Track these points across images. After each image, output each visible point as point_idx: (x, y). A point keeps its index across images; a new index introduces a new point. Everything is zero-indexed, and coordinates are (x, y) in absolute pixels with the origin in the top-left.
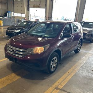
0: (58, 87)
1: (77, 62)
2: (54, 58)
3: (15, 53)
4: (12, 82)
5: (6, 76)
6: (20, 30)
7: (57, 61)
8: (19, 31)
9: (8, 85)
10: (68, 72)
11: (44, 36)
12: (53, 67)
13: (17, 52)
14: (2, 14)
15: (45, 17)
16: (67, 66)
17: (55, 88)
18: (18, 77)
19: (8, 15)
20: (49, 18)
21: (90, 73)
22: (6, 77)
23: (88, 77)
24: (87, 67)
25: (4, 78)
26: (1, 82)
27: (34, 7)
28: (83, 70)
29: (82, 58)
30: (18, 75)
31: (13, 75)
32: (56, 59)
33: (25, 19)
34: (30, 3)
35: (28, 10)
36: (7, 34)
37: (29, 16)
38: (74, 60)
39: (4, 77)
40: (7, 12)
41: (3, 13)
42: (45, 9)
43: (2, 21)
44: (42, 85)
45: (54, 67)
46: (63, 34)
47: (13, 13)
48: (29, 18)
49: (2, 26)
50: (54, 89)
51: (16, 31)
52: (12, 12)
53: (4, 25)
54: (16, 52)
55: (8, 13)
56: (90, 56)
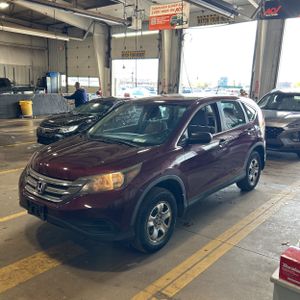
0: (164, 292)
1: (241, 219)
2: (158, 206)
3: (45, 193)
4: (32, 276)
5: (20, 259)
6: (76, 127)
7: (169, 214)
8: (73, 129)
9: (20, 284)
10: (205, 248)
11: (132, 142)
12: (156, 232)
13: (50, 189)
14: (32, 83)
15: (159, 83)
16: (206, 230)
17: (154, 296)
18: (54, 264)
19: (48, 84)
20: (170, 85)
21: (273, 252)
22: (18, 263)
23: (263, 266)
24: (270, 235)
25: (14, 266)
26: (3, 276)
27: (125, 56)
28: (253, 244)
29: (260, 208)
30: (53, 256)
31: (40, 256)
32: (165, 209)
33: (98, 93)
34: (112, 46)
35: (108, 65)
36: (38, 141)
37: (110, 85)
38: (232, 212)
39: (12, 263)
40: (48, 74)
41: (36, 76)
42: (157, 60)
43: (31, 103)
44: (117, 285)
45: (160, 233)
46: (186, 133)
47: (64, 77)
48: (110, 90)
49: (29, 117)
50: (150, 296)
51: (64, 130)
52: (62, 74)
53: (36, 114)
54: (46, 188)
55: (48, 78)
56: (287, 200)
